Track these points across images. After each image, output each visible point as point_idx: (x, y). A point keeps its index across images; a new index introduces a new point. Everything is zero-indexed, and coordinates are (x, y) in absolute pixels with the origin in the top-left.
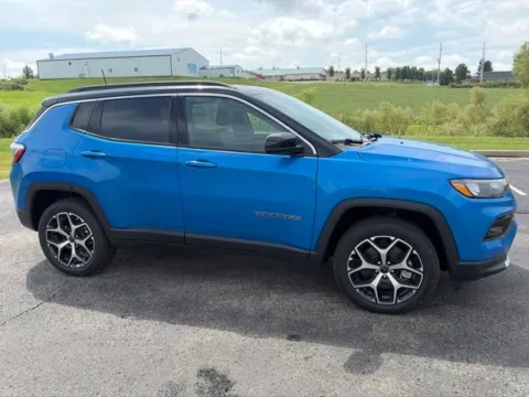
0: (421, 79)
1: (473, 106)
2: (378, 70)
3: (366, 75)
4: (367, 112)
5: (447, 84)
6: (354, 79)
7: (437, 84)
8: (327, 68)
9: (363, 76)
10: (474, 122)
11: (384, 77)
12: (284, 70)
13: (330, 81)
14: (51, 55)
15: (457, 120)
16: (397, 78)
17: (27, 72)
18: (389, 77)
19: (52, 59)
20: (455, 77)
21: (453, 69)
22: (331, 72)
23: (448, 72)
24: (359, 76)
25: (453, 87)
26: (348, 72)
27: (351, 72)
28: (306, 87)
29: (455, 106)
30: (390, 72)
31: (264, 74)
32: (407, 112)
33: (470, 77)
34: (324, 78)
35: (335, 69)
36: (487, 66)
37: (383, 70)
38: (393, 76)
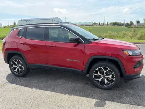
0: (120, 26)
1: (133, 32)
2: (108, 23)
3: (105, 24)
4: (105, 34)
5: (127, 27)
6: (101, 26)
7: (124, 27)
8: (94, 23)
9: (104, 25)
10: (133, 36)
11: (109, 25)
12: (82, 23)
13: (95, 26)
14: (21, 19)
15: (128, 36)
16: (113, 25)
17: (15, 23)
18: (111, 25)
19: (22, 20)
20: (129, 25)
21: (129, 23)
22: (95, 24)
23: (128, 24)
24: (103, 24)
25: (129, 27)
26: (100, 23)
27: (100, 24)
28: (88, 27)
29: (128, 32)
30: (111, 23)
31: (77, 24)
32: (115, 34)
33: (133, 25)
34: (93, 25)
35: (96, 23)
36: (138, 22)
37: (109, 23)
38: (112, 24)
